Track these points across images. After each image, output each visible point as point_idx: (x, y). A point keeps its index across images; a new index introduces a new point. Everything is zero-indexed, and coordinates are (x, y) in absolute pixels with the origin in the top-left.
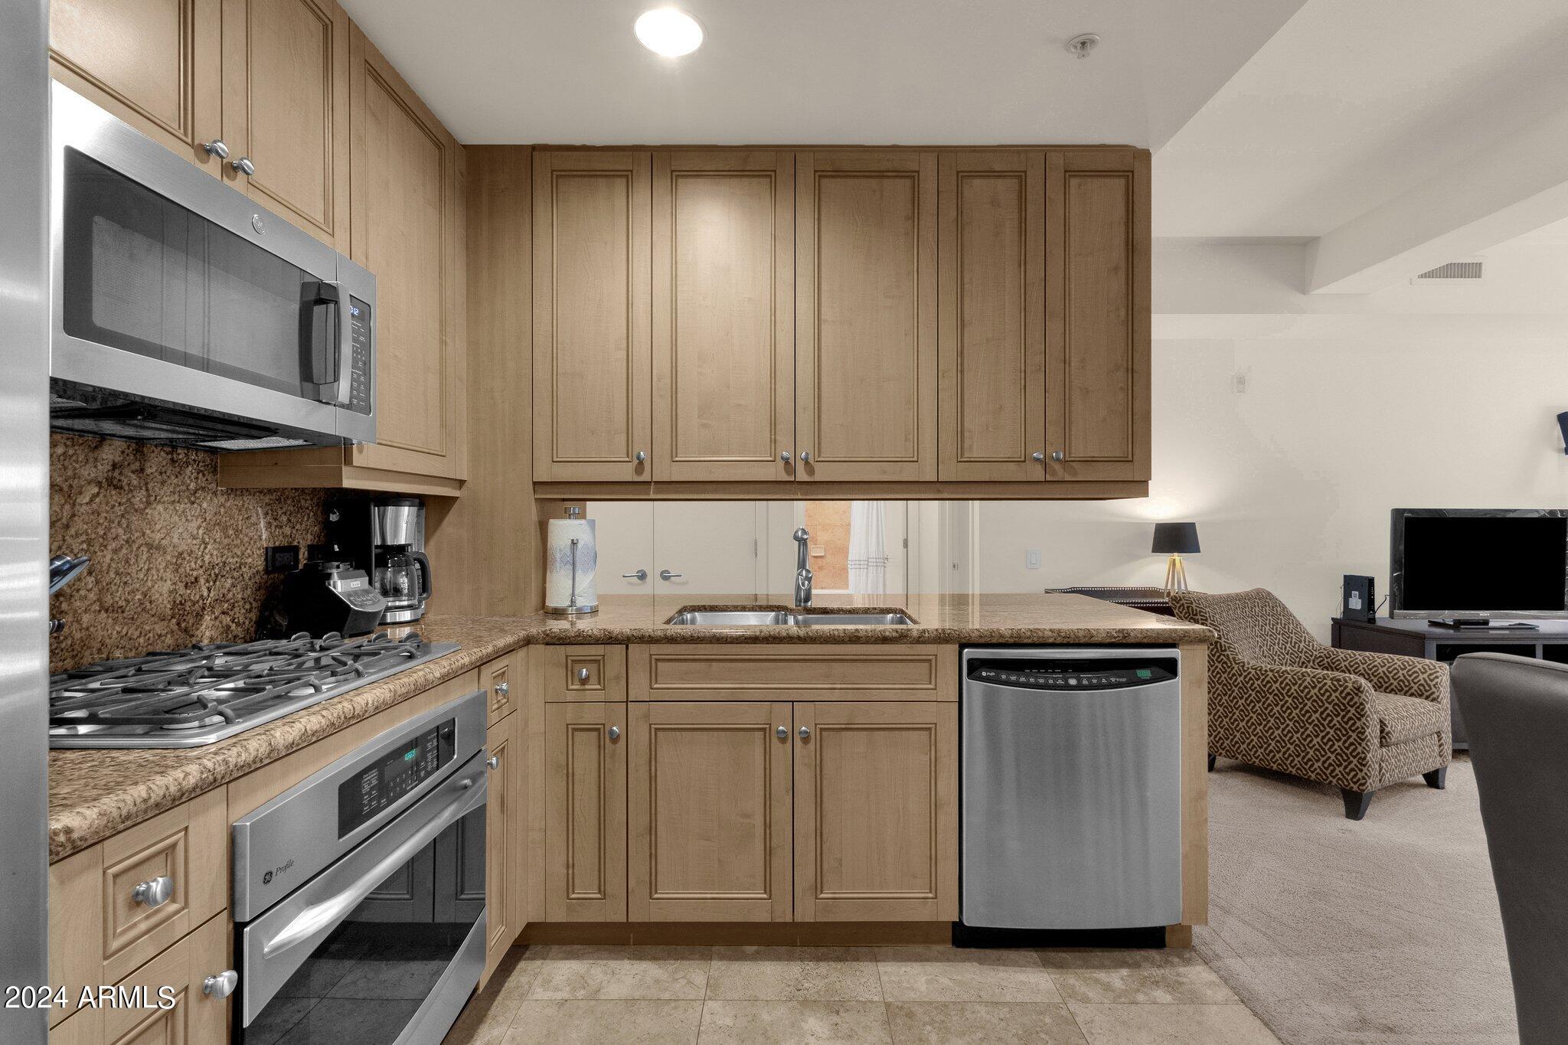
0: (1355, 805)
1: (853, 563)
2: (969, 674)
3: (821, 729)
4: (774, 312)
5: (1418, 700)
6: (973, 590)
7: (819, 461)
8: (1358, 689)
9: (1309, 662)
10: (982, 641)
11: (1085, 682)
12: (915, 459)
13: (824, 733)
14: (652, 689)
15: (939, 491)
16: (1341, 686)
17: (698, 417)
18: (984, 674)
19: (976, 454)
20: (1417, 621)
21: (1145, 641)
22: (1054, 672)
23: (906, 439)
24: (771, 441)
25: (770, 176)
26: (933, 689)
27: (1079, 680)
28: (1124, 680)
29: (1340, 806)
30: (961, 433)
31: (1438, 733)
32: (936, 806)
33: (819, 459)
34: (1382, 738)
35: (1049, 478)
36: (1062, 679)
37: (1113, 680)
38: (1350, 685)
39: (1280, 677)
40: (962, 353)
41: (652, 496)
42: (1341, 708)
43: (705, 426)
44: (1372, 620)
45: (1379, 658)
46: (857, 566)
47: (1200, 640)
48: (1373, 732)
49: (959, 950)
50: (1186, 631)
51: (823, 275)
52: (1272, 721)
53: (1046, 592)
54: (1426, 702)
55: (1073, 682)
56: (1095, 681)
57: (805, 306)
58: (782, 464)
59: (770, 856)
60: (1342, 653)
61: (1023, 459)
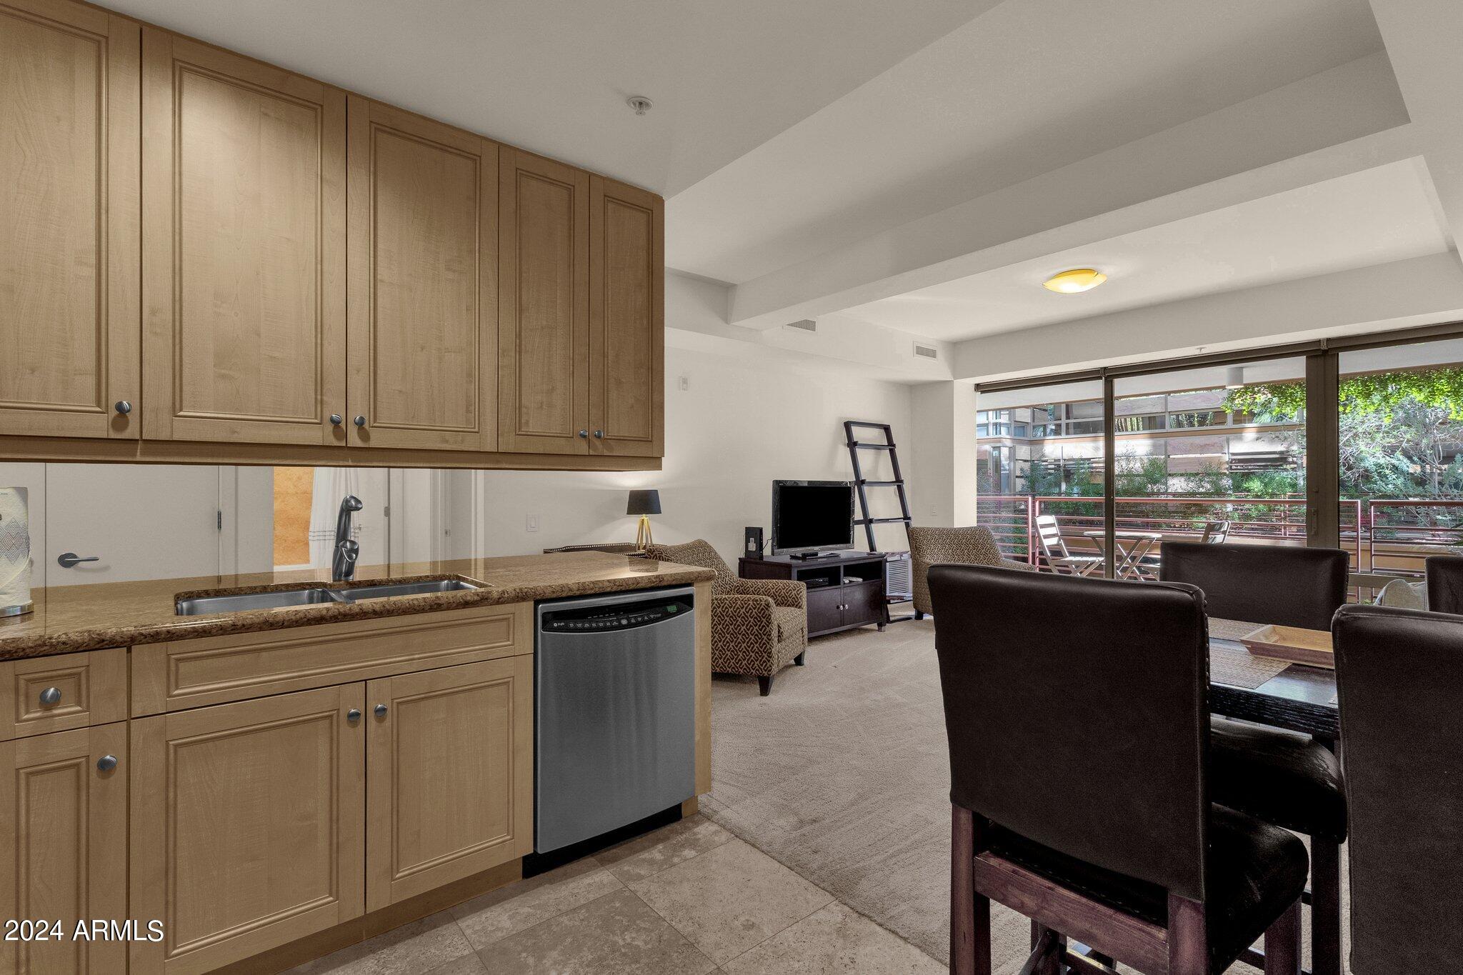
0: (765, 686)
1: (316, 534)
2: (544, 628)
3: (398, 703)
4: (320, 260)
5: (793, 608)
6: (476, 555)
7: (375, 427)
8: (768, 605)
9: (731, 590)
10: (554, 596)
11: (633, 621)
12: (476, 430)
13: (400, 707)
14: (170, 697)
15: (498, 462)
16: (758, 604)
17: (214, 366)
18: (555, 625)
19: (532, 429)
20: (784, 556)
21: (674, 583)
22: (610, 616)
23: (468, 411)
24: (316, 402)
25: (315, 110)
26: (511, 645)
27: (628, 619)
28: (660, 615)
29: (757, 688)
30: (519, 408)
31: (802, 629)
32: (513, 753)
33: (374, 425)
34: (779, 636)
35: (592, 452)
36: (616, 620)
37: (652, 616)
38: (763, 603)
39: (722, 603)
40: (520, 335)
41: (138, 458)
42: (758, 619)
43: (223, 377)
44: (761, 557)
45: (771, 583)
46: (321, 538)
47: (709, 578)
48: (775, 634)
49: (529, 879)
50: (699, 573)
51: (380, 233)
52: (740, 637)
53: (545, 552)
54: (797, 609)
55: (624, 622)
56: (640, 619)
57: (359, 260)
58: (330, 427)
59: (338, 852)
60: (750, 582)
61: (571, 435)
